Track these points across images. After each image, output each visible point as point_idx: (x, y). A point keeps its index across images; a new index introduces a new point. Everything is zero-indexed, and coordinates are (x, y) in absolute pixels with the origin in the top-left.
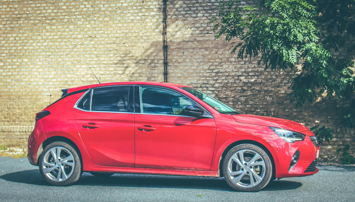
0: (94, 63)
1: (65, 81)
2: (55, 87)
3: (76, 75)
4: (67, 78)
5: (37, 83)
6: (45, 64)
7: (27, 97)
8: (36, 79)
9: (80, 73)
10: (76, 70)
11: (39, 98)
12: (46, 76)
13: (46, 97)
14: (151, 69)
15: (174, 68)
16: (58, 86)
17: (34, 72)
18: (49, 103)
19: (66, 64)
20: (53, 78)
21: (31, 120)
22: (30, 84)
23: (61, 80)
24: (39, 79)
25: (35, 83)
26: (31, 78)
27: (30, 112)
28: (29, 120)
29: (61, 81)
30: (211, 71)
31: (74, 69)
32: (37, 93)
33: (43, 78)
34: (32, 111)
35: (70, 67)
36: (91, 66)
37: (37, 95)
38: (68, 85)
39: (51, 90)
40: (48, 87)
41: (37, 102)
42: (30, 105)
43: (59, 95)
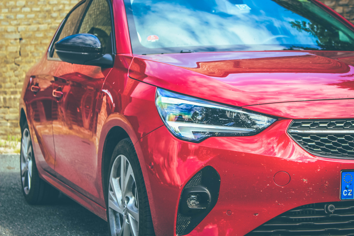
1: (47, 11)
2: (29, 23)
4: (50, 4)
13: (12, 41)
16: (34, 22)
18: (18, 53)
20: (24, 6)
23: (38, 9)
29: (40, 12)
38: (52, 17)
39: (21, 28)
40: (15, 22)
43: (36, 38)
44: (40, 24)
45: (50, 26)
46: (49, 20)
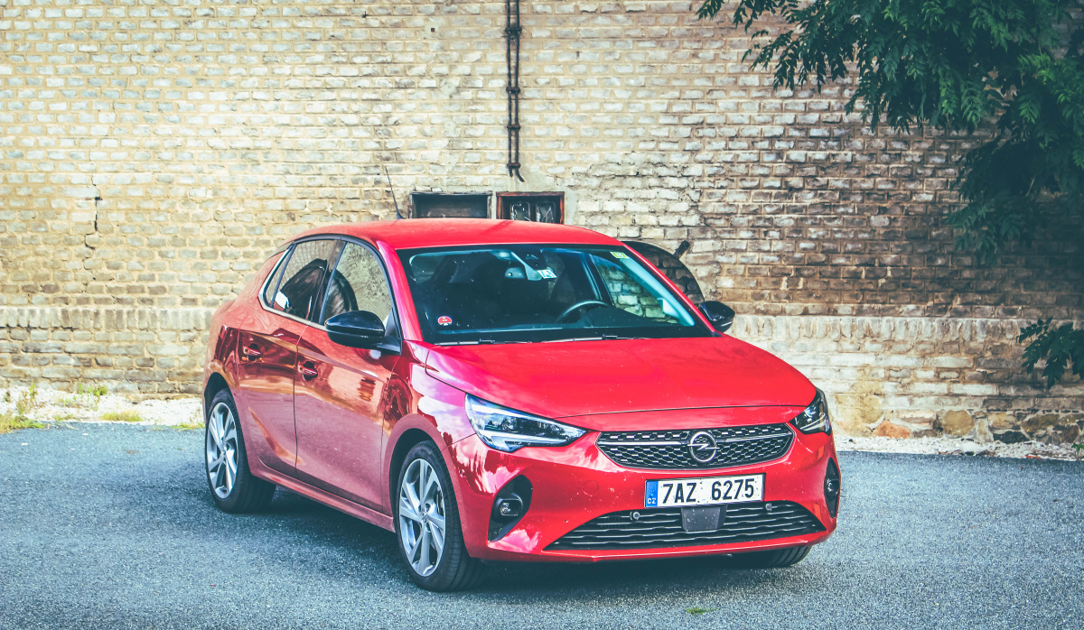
0: (257, 85)
1: (152, 148)
2: (116, 169)
3: (191, 126)
4: (157, 135)
5: (49, 153)
6: (75, 83)
7: (13, 204)
8: (43, 140)
9: (205, 118)
10: (189, 110)
11: (54, 206)
12: (81, 129)
13: (81, 202)
14: (463, 108)
15: (544, 108)
16: (126, 166)
17: (37, 112)
18: (93, 224)
19: (153, 86)
20: (106, 137)
21: (28, 286)
22: (21, 156)
23: (134, 144)
24: (55, 138)
25: (40, 154)
26: (26, 133)
27: (22, 258)
28: (20, 284)
29: (137, 148)
30: (675, 120)
31: (183, 103)
32: (48, 189)
33: (69, 136)
34: (32, 252)
35: (169, 96)
36: (246, 95)
37: (49, 197)
39: (97, 178)
40: (87, 166)
41: (49, 223)
42: (25, 230)
43: (127, 199)
44: (137, 171)
45: (156, 175)
46: (156, 166)
